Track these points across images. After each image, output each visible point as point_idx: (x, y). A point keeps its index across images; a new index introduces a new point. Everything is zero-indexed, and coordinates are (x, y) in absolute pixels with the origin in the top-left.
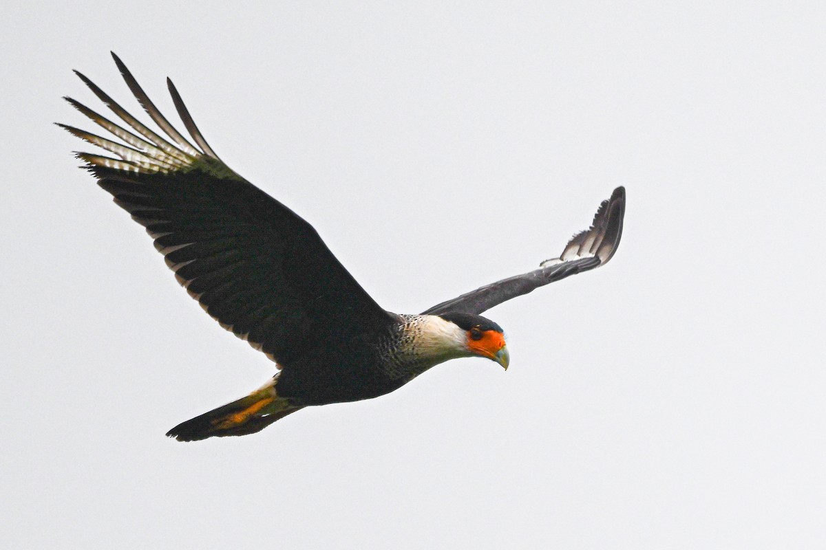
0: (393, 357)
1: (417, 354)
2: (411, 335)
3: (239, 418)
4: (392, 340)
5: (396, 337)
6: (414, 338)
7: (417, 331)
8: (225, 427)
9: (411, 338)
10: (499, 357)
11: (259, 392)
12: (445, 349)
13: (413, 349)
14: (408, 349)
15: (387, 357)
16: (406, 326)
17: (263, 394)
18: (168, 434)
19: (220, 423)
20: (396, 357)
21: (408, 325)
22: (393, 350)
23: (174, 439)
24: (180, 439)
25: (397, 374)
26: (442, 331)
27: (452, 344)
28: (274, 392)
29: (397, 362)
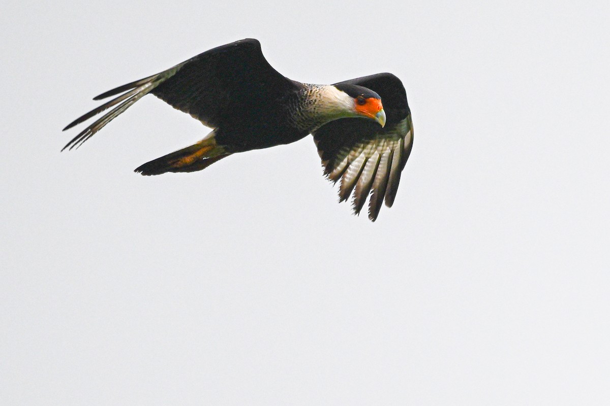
0: (300, 114)
1: (317, 112)
2: (314, 98)
3: (188, 160)
4: (299, 102)
5: (302, 99)
6: (315, 101)
7: (318, 95)
8: (178, 166)
9: (314, 101)
10: (378, 117)
11: (204, 141)
12: (340, 111)
13: (315, 109)
14: (311, 108)
15: (295, 114)
16: (309, 92)
17: (206, 143)
18: (135, 171)
19: (174, 163)
20: (302, 114)
21: (311, 91)
22: (300, 109)
23: (139, 174)
24: (144, 174)
25: (303, 126)
26: (336, 98)
27: (344, 108)
28: (214, 142)
29: (303, 118)
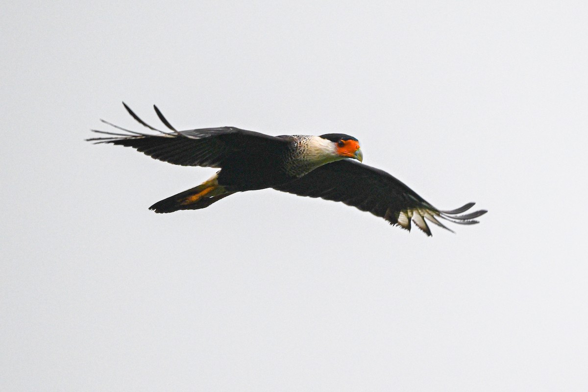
0: (292, 163)
1: (306, 160)
2: (302, 148)
3: (194, 198)
4: (291, 153)
5: (293, 150)
6: (304, 150)
7: (306, 146)
8: (186, 204)
9: (302, 150)
10: (356, 155)
11: (208, 182)
12: (324, 156)
13: (304, 157)
14: (301, 157)
15: (288, 163)
16: (299, 143)
17: (210, 184)
18: (150, 208)
19: (182, 202)
20: (294, 163)
21: (300, 142)
22: (292, 158)
23: (153, 212)
24: (157, 212)
25: (294, 172)
26: (322, 146)
27: (327, 152)
28: (216, 183)
29: (295, 165)
